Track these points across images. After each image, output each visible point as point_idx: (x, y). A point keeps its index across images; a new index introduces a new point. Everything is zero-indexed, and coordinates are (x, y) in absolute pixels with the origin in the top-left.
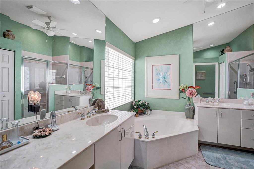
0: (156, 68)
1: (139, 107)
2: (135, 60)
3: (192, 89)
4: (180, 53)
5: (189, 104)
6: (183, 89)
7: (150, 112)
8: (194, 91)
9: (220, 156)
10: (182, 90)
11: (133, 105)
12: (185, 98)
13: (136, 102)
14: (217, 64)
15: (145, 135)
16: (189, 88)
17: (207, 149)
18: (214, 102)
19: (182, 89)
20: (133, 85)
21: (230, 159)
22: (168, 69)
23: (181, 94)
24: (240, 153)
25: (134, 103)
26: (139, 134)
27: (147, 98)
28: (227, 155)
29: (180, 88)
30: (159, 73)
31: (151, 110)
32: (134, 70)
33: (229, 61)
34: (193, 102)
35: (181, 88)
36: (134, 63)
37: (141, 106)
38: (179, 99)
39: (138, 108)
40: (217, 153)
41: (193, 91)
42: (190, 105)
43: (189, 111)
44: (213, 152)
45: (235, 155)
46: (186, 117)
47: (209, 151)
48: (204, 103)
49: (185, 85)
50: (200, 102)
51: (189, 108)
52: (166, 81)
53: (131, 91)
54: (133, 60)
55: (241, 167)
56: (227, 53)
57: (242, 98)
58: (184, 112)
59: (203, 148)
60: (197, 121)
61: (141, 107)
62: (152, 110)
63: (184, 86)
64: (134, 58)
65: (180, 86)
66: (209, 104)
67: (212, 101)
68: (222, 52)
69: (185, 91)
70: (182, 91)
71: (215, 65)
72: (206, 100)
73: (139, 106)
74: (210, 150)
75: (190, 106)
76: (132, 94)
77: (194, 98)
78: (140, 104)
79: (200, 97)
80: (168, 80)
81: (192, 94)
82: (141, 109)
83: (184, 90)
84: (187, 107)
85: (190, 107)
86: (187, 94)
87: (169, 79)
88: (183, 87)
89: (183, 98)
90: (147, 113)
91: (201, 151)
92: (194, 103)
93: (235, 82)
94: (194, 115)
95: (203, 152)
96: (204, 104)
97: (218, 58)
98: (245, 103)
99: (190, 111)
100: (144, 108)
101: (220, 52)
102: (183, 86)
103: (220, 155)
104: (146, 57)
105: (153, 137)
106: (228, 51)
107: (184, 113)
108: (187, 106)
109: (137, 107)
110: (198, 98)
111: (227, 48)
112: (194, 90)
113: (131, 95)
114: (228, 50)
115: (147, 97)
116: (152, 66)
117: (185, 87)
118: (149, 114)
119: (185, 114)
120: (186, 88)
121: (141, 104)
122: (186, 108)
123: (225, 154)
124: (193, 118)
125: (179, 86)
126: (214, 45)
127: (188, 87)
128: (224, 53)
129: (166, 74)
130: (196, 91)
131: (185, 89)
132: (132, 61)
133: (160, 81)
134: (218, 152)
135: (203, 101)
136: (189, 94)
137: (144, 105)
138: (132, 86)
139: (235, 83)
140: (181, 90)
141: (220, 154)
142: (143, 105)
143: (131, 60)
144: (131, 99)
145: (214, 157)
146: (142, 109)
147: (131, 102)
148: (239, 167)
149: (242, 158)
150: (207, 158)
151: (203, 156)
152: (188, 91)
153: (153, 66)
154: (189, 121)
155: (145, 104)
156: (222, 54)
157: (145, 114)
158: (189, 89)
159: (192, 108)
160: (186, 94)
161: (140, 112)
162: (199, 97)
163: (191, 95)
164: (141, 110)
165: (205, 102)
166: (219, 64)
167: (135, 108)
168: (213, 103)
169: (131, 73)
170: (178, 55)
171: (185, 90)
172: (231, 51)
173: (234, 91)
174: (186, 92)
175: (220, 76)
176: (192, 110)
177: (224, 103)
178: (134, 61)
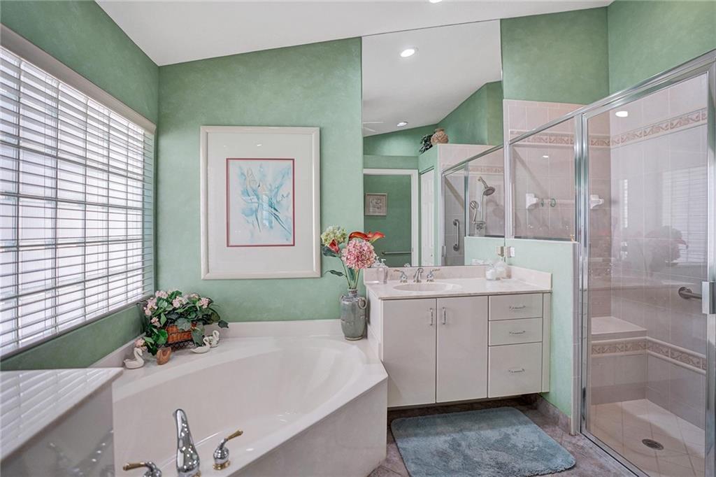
0: (240, 168)
1: (174, 321)
2: (158, 135)
3: (360, 242)
4: (322, 125)
5: (353, 292)
6: (333, 244)
7: (218, 333)
8: (369, 248)
9: (445, 441)
10: (331, 245)
11: (148, 313)
12: (340, 274)
13: (160, 299)
14: (414, 174)
15: (180, 464)
16: (351, 237)
17: (410, 431)
18: (419, 279)
19: (331, 241)
20: (147, 232)
21: (469, 446)
22: (284, 176)
23: (328, 259)
24: (484, 414)
25: (149, 306)
26: (147, 469)
27: (206, 280)
28: (461, 434)
29: (323, 241)
30: (251, 187)
31: (223, 324)
32: (152, 175)
33: (444, 165)
34: (365, 282)
35: (326, 240)
36: (152, 143)
37: (181, 315)
38: (322, 276)
39: (170, 322)
40: (437, 434)
41: (366, 249)
42: (355, 293)
43: (355, 314)
44: (428, 434)
45: (477, 426)
46: (343, 335)
47: (416, 435)
48: (395, 285)
49: (339, 229)
50: (385, 282)
51: (353, 305)
52: (277, 217)
53: (140, 258)
54: (148, 134)
55: (497, 464)
56: (438, 144)
57: (481, 262)
58: (339, 318)
59: (397, 430)
60: (380, 345)
61: (180, 321)
62: (229, 324)
63: (338, 233)
64: (154, 127)
65: (324, 234)
66: (409, 288)
67: (414, 277)
68: (428, 144)
69: (339, 249)
70: (329, 250)
71: (410, 176)
72: (401, 274)
73: (172, 317)
74: (418, 431)
75: (355, 296)
76: (143, 269)
77: (365, 272)
78: (175, 309)
79: (382, 265)
80: (285, 214)
81: (361, 258)
82: (179, 328)
83: (337, 247)
84: (347, 303)
85: (356, 300)
86: (347, 259)
87: (287, 210)
88: (332, 236)
89: (333, 272)
90: (206, 338)
91: (395, 441)
92: (368, 288)
93: (457, 220)
94: (369, 326)
95: (400, 444)
96: (395, 288)
97: (417, 157)
98: (489, 274)
99: (356, 316)
100: (194, 323)
101: (422, 143)
102: (335, 234)
103: (443, 438)
104: (201, 128)
105: (220, 461)
106: (440, 142)
107: (339, 322)
108: (348, 299)
109: (163, 323)
110: (378, 270)
111: (437, 133)
112: (366, 246)
113: (140, 271)
114: (440, 139)
115: (209, 276)
116: (227, 159)
117: (339, 235)
118: (214, 343)
119: (342, 324)
120: (344, 239)
121: (183, 306)
122: (344, 304)
123: (455, 432)
124: (364, 336)
125: (321, 233)
126: (405, 124)
127: (349, 235)
128: (431, 146)
129: (277, 193)
130: (372, 248)
131: (339, 243)
132: (144, 135)
133: (254, 215)
134: (440, 429)
135: (393, 278)
136: (352, 258)
137: (193, 309)
138: (143, 238)
139: (455, 224)
140: (327, 245)
141: (444, 434)
142: (189, 311)
143: (141, 131)
144: (140, 291)
145: (432, 453)
146: (184, 325)
147: (137, 303)
148: (493, 464)
149: (492, 428)
150: (416, 463)
151: (402, 458)
152: (350, 249)
153: (231, 161)
154: (354, 347)
155: (198, 305)
156: (427, 149)
157: (199, 345)
158: (353, 241)
159: (363, 302)
160: (344, 259)
161: (175, 338)
162: (380, 266)
163: (357, 261)
164: (184, 332)
165: (397, 279)
166: (420, 174)
167: (155, 327)
168: (418, 281)
169: (139, 184)
170: (318, 129)
171: (340, 245)
172: (446, 141)
173: (454, 245)
174: (345, 252)
175: (423, 205)
176: (362, 311)
177: (445, 278)
178: (152, 137)
